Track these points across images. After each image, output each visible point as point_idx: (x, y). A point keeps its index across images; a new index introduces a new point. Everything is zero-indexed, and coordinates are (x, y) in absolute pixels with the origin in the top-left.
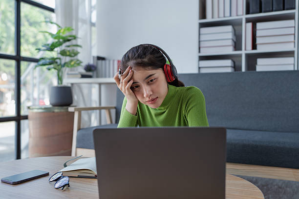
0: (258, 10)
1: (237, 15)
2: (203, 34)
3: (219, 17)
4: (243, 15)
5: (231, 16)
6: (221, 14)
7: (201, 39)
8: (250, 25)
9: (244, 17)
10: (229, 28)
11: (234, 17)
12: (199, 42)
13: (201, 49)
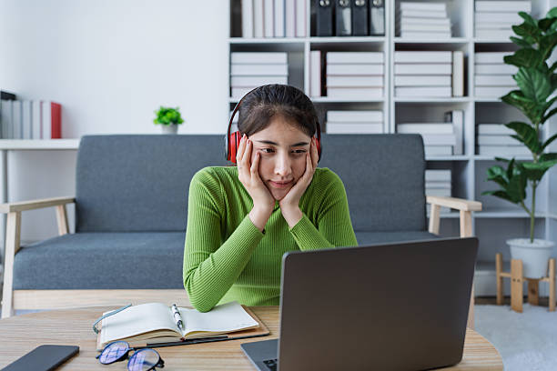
0: (330, 32)
1: (296, 36)
2: (236, 64)
3: (264, 37)
4: (305, 37)
5: (285, 36)
6: (269, 32)
7: (233, 73)
8: (317, 54)
9: (308, 41)
10: (282, 57)
11: (290, 40)
12: (231, 77)
13: (234, 90)
